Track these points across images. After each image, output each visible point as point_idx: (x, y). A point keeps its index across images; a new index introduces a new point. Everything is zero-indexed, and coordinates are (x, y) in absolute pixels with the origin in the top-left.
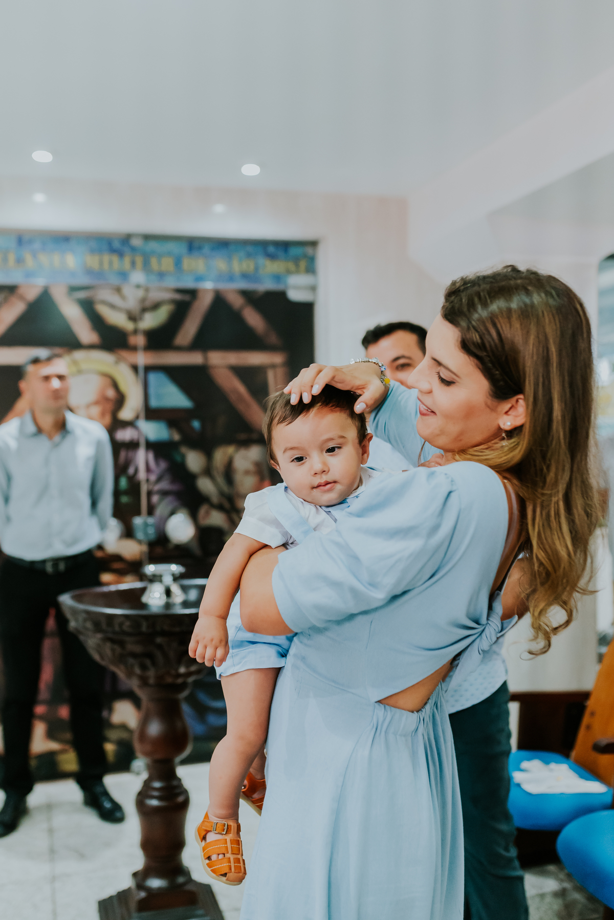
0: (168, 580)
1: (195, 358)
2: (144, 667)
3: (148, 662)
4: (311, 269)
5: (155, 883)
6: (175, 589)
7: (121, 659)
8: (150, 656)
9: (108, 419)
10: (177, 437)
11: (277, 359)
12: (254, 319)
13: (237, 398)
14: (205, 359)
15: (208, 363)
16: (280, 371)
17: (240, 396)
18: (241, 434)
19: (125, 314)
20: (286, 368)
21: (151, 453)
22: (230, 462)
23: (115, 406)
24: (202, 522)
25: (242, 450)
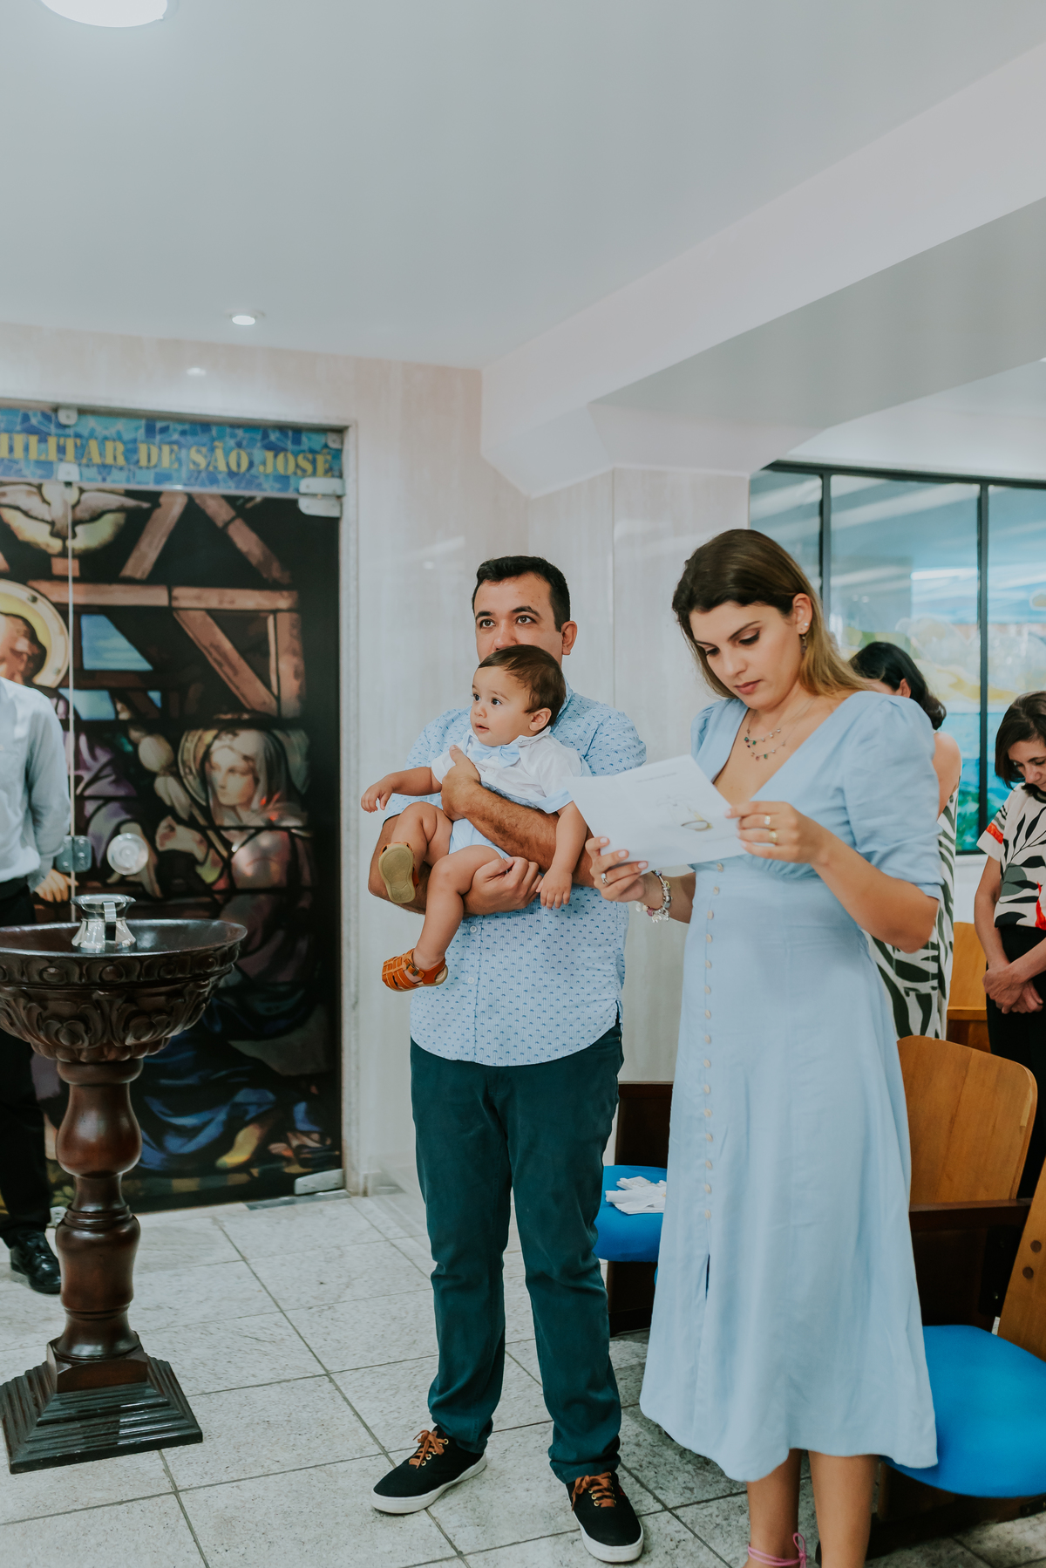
0: (111, 914)
1: (156, 597)
2: (74, 1037)
3: (80, 1027)
4: (335, 470)
5: (85, 1350)
6: (121, 926)
7: (41, 1023)
8: (84, 1019)
10: (124, 716)
11: (283, 601)
12: (245, 540)
13: (219, 658)
14: (171, 598)
15: (175, 604)
16: (285, 620)
17: (225, 656)
18: (226, 713)
19: (47, 528)
20: (295, 616)
21: (83, 740)
22: (207, 754)
23: (31, 665)
24: (162, 845)
25: (226, 739)
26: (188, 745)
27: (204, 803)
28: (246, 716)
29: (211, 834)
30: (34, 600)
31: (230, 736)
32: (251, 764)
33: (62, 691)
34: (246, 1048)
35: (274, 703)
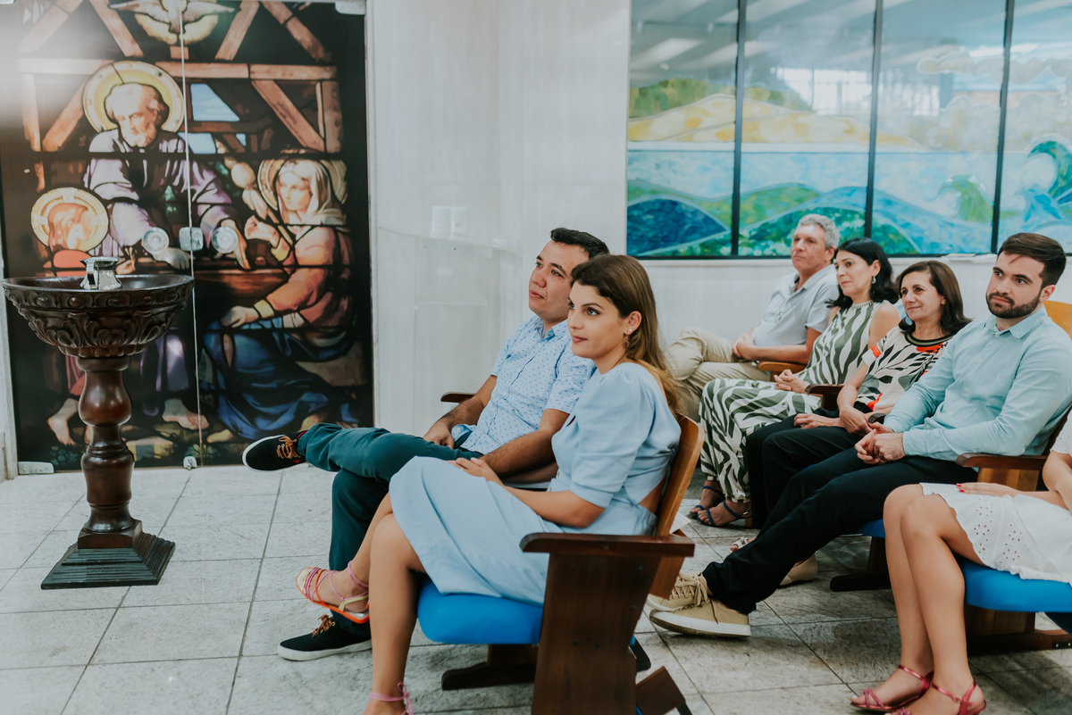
1: (240, 72)
9: (152, 130)
10: (222, 150)
11: (325, 73)
12: (300, 32)
13: (283, 112)
14: (250, 73)
15: (253, 76)
16: (328, 85)
17: (287, 111)
18: (289, 149)
19: (167, 27)
20: (335, 83)
21: (195, 166)
22: (277, 177)
23: (160, 117)
24: (249, 235)
25: (289, 166)
26: (264, 170)
27: (276, 209)
28: (302, 151)
29: (281, 228)
30: (160, 75)
31: (292, 164)
32: (307, 183)
33: (180, 134)
34: (309, 367)
35: (322, 143)
